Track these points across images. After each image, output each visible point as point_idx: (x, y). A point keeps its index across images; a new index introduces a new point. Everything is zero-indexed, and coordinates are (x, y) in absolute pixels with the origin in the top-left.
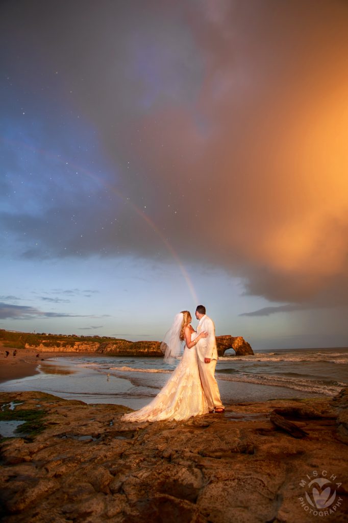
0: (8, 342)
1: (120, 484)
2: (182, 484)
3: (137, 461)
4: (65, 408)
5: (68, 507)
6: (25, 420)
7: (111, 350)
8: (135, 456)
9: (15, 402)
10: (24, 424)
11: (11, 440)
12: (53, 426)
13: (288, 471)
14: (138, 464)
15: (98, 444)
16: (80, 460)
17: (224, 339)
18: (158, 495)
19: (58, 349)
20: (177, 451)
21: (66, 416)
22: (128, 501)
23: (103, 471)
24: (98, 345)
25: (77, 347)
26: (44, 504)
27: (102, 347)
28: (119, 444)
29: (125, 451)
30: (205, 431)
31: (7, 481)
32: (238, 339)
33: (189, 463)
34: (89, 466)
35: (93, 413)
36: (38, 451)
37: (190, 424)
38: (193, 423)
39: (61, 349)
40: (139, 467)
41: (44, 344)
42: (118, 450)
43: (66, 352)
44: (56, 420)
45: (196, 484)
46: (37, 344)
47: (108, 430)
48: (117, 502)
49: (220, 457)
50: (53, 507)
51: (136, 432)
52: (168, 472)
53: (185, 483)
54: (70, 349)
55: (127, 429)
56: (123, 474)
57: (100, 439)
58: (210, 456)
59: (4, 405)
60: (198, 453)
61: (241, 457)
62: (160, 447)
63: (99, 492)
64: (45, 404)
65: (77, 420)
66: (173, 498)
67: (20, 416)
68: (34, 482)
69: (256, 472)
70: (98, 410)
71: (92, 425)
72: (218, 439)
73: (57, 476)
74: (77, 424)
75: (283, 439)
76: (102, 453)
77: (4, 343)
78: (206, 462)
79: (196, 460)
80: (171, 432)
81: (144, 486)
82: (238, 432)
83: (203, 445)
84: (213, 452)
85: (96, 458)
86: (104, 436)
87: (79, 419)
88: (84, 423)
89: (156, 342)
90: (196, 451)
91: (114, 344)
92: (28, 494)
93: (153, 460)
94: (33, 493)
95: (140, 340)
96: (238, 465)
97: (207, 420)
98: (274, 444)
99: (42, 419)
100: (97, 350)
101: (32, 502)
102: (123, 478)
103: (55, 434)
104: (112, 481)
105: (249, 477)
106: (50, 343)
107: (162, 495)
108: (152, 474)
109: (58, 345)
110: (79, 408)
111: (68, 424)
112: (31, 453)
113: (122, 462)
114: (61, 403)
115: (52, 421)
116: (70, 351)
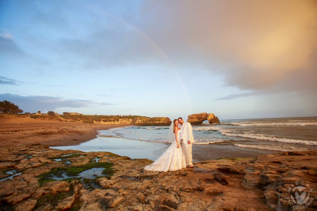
0: (85, 120)
1: (148, 200)
2: (172, 202)
3: (154, 190)
4: (120, 162)
5: (130, 207)
6: (105, 168)
7: (139, 123)
8: (153, 188)
9: (98, 158)
10: (104, 170)
11: (102, 178)
12: (117, 171)
13: (214, 200)
14: (155, 192)
15: (137, 182)
16: (131, 189)
17: (203, 115)
18: (162, 206)
19: (111, 123)
20: (171, 187)
21: (122, 166)
22: (151, 207)
23: (141, 194)
24: (131, 120)
25: (120, 121)
26: (121, 206)
27: (134, 121)
28: (146, 182)
29: (149, 186)
30: (184, 178)
31: (105, 196)
32: (211, 115)
33: (175, 193)
34: (135, 192)
35: (134, 165)
36: (114, 184)
37: (178, 174)
38: (179, 173)
39: (112, 123)
40: (155, 193)
41: (103, 120)
42: (146, 185)
43: (115, 124)
44: (118, 168)
45: (177, 202)
46: (100, 121)
47: (141, 175)
48: (147, 207)
49: (188, 192)
50: (124, 207)
51: (154, 177)
52: (167, 197)
53: (173, 201)
54: (116, 123)
55: (149, 175)
56: (149, 195)
57: (138, 179)
58: (184, 191)
59: (93, 160)
60: (180, 189)
61: (196, 192)
62: (164, 185)
63: (140, 202)
64: (111, 159)
65: (127, 169)
66: (168, 207)
67: (102, 166)
68: (115, 197)
69: (201, 200)
70: (135, 163)
71: (134, 172)
72: (189, 183)
73: (123, 195)
74: (127, 171)
75: (216, 185)
76: (140, 186)
77: (83, 121)
78: (182, 194)
79: (178, 192)
80: (169, 178)
81: (157, 202)
82: (198, 180)
83: (182, 185)
84: (185, 189)
85: (138, 188)
86: (140, 178)
87: (128, 168)
88: (131, 171)
89: (163, 118)
90: (179, 188)
91: (140, 119)
92: (114, 202)
93: (161, 190)
94: (116, 201)
95: (154, 117)
96: (194, 196)
97: (185, 172)
98: (212, 188)
99: (112, 168)
100: (131, 123)
101: (116, 204)
102: (149, 198)
103: (119, 176)
104: (145, 198)
105: (198, 201)
106: (106, 120)
107: (164, 206)
108: (160, 197)
109: (111, 121)
110: (127, 162)
111: (123, 170)
112: (111, 185)
113: (148, 190)
114: (118, 158)
115: (116, 169)
116: (117, 124)
